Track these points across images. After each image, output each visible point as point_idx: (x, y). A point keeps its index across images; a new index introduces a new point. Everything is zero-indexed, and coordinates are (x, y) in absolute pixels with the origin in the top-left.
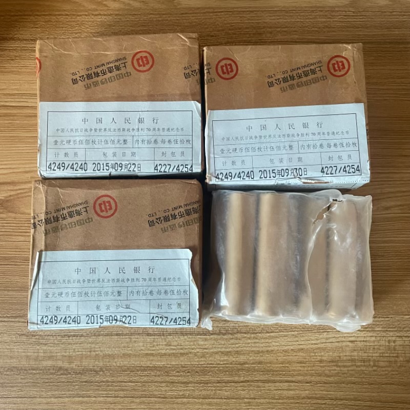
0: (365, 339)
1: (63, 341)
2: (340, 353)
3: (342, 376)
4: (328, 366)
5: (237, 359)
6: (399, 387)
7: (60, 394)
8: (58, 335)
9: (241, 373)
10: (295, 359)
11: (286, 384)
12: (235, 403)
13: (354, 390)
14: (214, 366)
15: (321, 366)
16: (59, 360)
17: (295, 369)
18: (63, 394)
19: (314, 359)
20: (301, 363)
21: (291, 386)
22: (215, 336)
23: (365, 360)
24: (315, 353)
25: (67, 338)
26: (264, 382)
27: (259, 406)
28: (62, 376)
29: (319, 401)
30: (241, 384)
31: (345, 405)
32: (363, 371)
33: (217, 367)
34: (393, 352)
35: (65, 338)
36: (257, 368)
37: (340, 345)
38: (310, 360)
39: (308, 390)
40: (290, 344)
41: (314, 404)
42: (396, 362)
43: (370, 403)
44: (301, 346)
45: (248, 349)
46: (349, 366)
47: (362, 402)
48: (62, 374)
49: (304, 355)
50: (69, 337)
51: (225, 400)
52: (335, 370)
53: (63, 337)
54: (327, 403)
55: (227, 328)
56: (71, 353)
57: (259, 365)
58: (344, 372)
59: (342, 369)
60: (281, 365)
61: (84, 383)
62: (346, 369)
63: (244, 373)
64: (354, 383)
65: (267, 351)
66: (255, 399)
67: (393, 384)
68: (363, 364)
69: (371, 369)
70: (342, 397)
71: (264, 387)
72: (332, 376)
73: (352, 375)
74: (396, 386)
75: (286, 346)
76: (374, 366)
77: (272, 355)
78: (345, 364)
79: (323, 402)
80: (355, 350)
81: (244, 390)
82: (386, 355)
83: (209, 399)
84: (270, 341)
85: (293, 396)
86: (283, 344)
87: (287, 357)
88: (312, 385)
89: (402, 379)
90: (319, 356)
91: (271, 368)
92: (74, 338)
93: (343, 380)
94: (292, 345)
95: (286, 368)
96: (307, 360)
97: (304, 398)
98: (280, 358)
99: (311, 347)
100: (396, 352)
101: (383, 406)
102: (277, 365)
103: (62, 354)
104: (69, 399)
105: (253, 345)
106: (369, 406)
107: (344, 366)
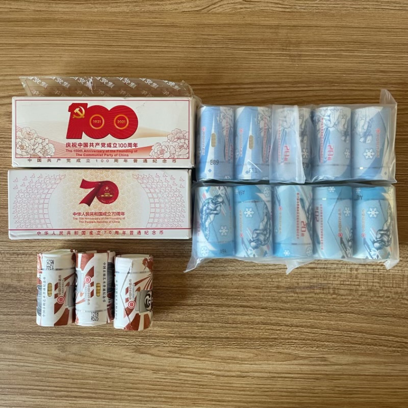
0: (326, 266)
1: (12, 259)
2: (298, 279)
3: (300, 302)
4: (286, 292)
5: (191, 282)
6: (359, 316)
7: (8, 312)
8: (7, 253)
9: (195, 296)
10: (251, 284)
11: (241, 309)
12: (188, 326)
13: (312, 317)
14: (167, 288)
15: (278, 292)
16: (7, 277)
17: (250, 294)
18: (11, 312)
19: (270, 284)
20: (257, 288)
21: (246, 311)
22: (169, 259)
23: (325, 287)
24: (272, 279)
25: (16, 256)
26: (218, 306)
27: (211, 329)
28: (11, 294)
29: (274, 327)
30: (195, 307)
31: (301, 332)
32: (322, 298)
33: (170, 290)
34: (354, 280)
35: (14, 256)
36: (211, 291)
37: (299, 272)
38: (266, 285)
39: (263, 315)
40: (247, 268)
41: (269, 329)
42: (357, 290)
43: (328, 331)
44: (258, 271)
45: (202, 272)
46: (308, 293)
47: (319, 330)
48: (11, 292)
49: (261, 280)
50: (18, 255)
51: (177, 323)
52: (292, 296)
53: (11, 255)
54: (283, 329)
55: (181, 251)
56: (20, 271)
57: (214, 289)
58: (302, 299)
59: (300, 295)
60: (236, 290)
61: (33, 302)
62: (304, 296)
63: (198, 296)
64: (312, 310)
65: (222, 275)
66: (208, 322)
67: (352, 313)
68: (322, 291)
69: (330, 297)
70: (298, 324)
71: (218, 311)
72: (289, 302)
73: (309, 302)
74: (356, 316)
75: (242, 270)
76: (334, 293)
77: (227, 279)
78: (303, 291)
79: (278, 328)
80: (314, 277)
81: (196, 313)
82: (347, 283)
83: (161, 321)
84: (226, 265)
85: (247, 321)
86: (239, 268)
87: (243, 282)
88: (267, 311)
89: (363, 308)
90: (276, 282)
91: (225, 292)
92: (23, 256)
93: (300, 306)
94: (248, 270)
95: (242, 293)
96: (263, 285)
97: (258, 323)
98: (235, 282)
99: (268, 272)
100: (358, 280)
101: (341, 334)
102: (232, 290)
103: (11, 272)
104: (18, 317)
105: (208, 269)
106: (326, 334)
107: (302, 293)
